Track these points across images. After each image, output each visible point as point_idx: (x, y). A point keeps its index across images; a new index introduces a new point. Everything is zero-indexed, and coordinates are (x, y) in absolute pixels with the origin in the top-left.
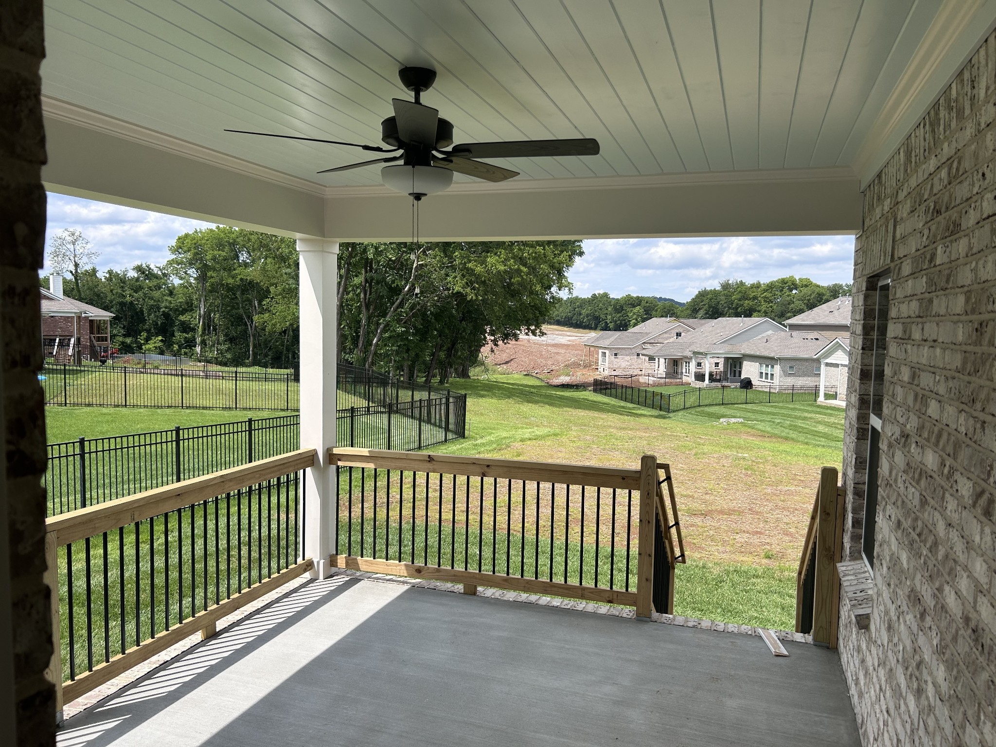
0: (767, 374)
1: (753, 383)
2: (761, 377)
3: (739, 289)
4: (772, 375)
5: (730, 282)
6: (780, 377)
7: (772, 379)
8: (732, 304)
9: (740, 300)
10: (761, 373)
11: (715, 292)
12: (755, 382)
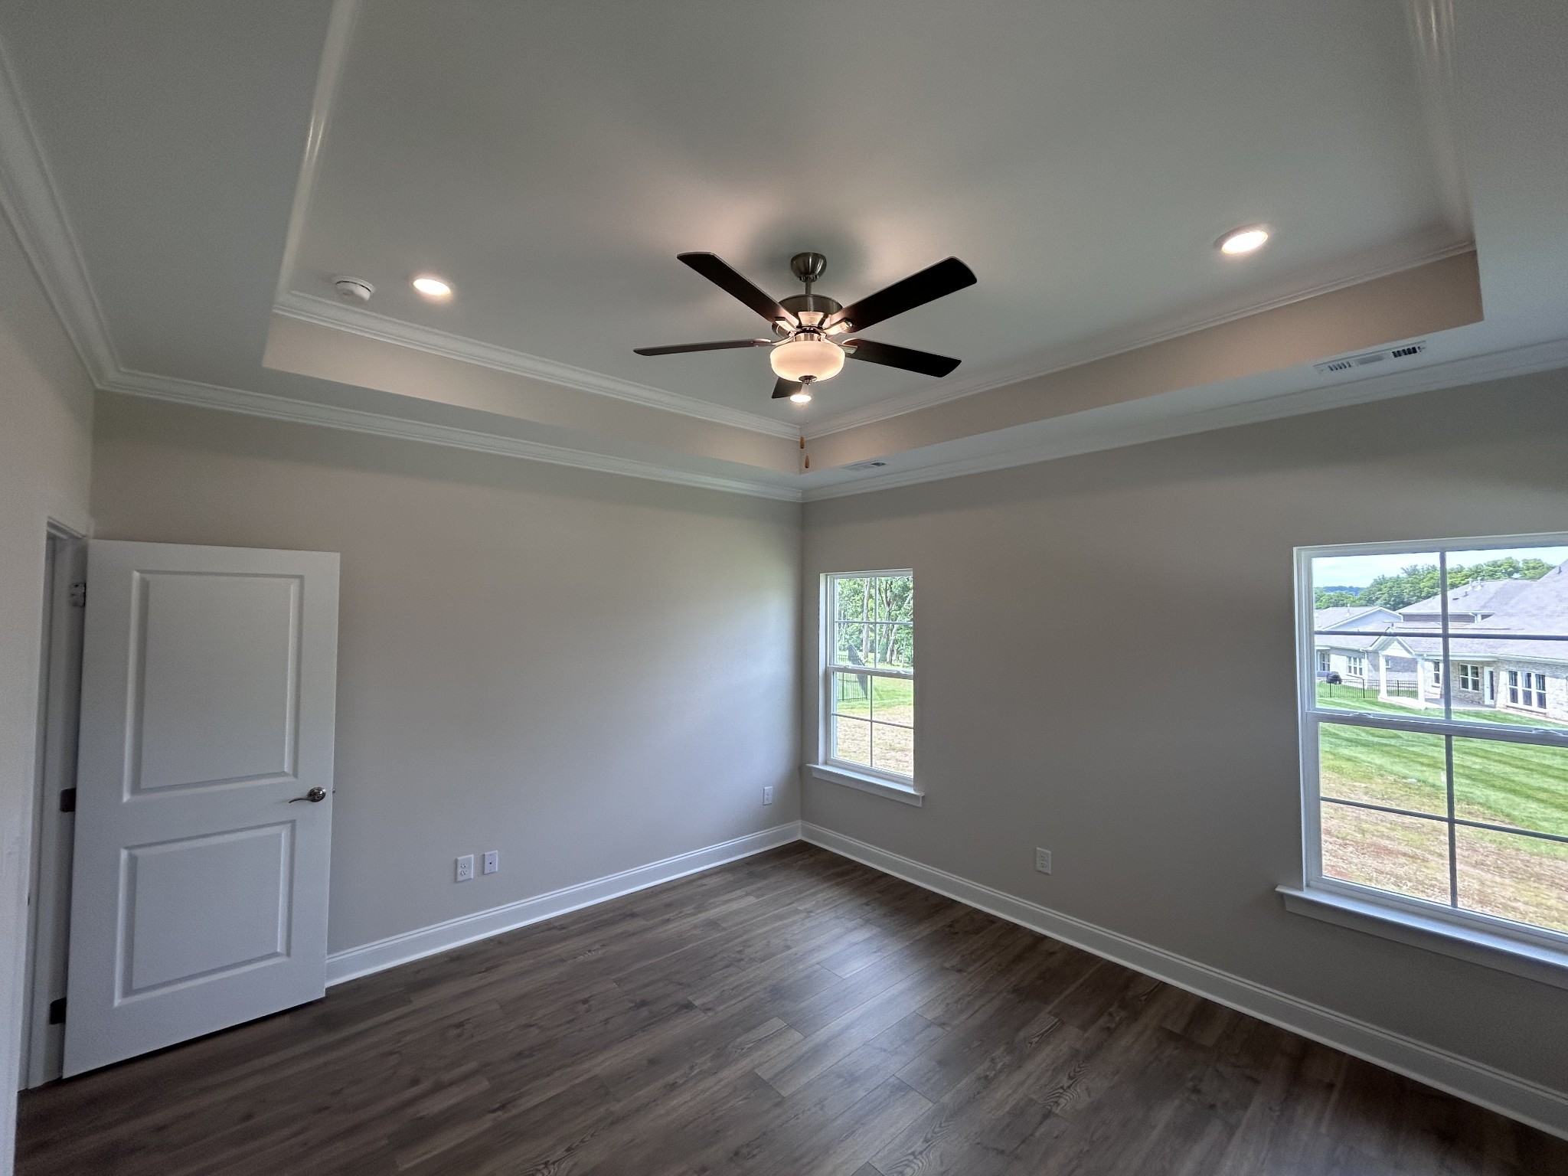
0: (1355, 668)
1: (1342, 677)
2: (1350, 672)
3: (1430, 575)
4: (1361, 669)
5: (1418, 568)
6: (1369, 671)
7: (1361, 674)
8: (1421, 592)
9: (1432, 588)
10: (1350, 667)
11: (1397, 581)
12: (1343, 675)
